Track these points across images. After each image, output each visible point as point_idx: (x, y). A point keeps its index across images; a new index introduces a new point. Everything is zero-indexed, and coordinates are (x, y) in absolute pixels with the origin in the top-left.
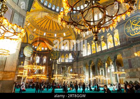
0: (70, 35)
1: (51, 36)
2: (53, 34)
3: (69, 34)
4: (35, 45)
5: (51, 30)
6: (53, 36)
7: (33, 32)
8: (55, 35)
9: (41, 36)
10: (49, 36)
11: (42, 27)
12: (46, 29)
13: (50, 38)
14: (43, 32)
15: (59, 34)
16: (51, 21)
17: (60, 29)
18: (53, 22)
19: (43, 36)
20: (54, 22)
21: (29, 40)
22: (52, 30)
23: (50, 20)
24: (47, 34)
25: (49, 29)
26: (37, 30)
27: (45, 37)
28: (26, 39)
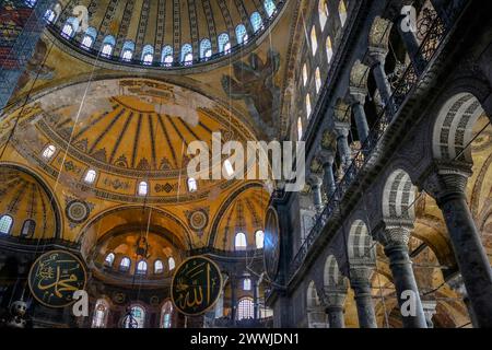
1: (172, 192)
4: (121, 249)
5: (165, 161)
6: (182, 191)
7: (85, 187)
8: (192, 184)
9: (127, 199)
10: (164, 193)
11: (123, 158)
12: (144, 162)
13: (171, 201)
14: (132, 182)
16: (150, 118)
18: (161, 121)
19: (135, 200)
20: (166, 121)
22: (171, 160)
23: (145, 116)
24: (153, 184)
25: (159, 161)
26: (104, 176)
27: (145, 201)
28: (51, 222)
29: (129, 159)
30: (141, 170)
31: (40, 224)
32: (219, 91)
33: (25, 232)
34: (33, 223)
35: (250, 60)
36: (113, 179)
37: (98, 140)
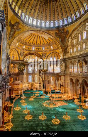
0: (57, 49)
1: (39, 50)
2: (41, 48)
3: (57, 47)
6: (41, 50)
7: (23, 49)
8: (44, 49)
9: (31, 51)
11: (30, 43)
12: (34, 44)
13: (39, 51)
14: (32, 47)
15: (47, 47)
17: (47, 43)
19: (32, 51)
20: (41, 37)
21: (20, 57)
22: (40, 44)
23: (37, 36)
24: (36, 48)
25: (37, 44)
26: (26, 46)
27: (34, 51)
28: (18, 56)
29: (31, 43)
30: (34, 45)
31: (15, 57)
32: (54, 35)
33: (13, 58)
34: (14, 57)
35: (62, 30)
36: (28, 47)
37: (26, 40)
